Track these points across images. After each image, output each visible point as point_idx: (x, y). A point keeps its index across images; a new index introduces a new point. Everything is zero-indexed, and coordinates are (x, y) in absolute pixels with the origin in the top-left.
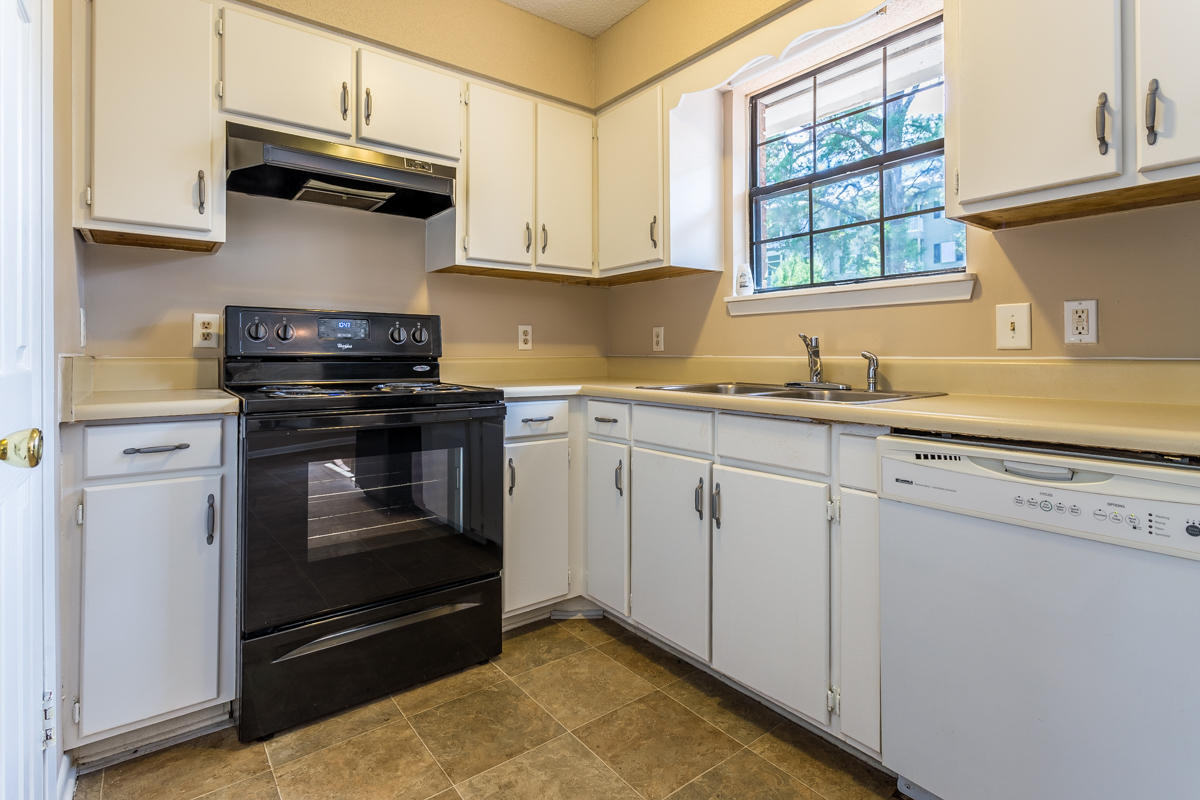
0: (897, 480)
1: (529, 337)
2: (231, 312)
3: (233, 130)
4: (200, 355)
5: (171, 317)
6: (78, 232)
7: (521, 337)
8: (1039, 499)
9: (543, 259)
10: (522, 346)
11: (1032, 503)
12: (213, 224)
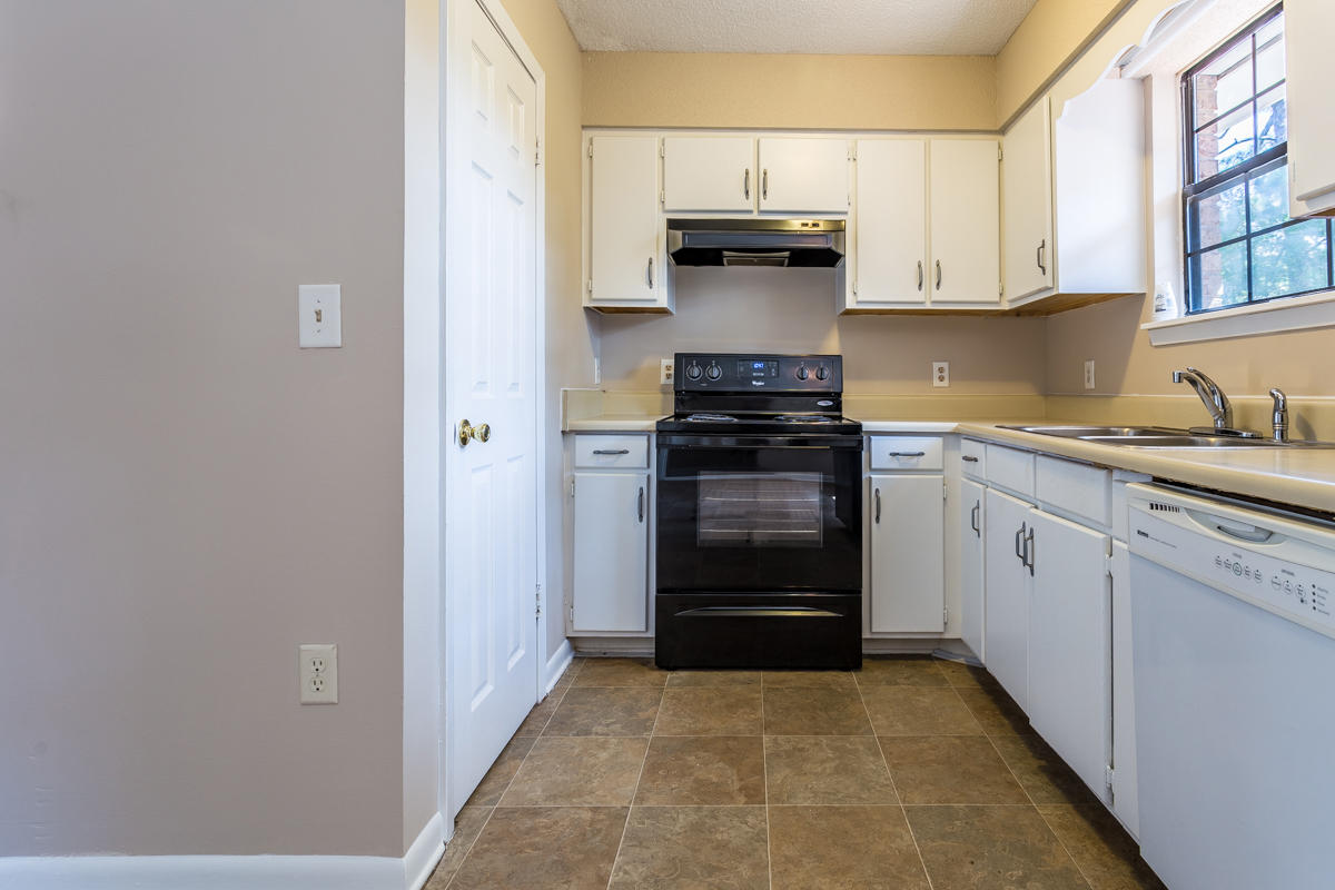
0: (1139, 532)
1: (946, 374)
2: (678, 357)
3: (673, 224)
4: (664, 389)
5: (648, 362)
6: (587, 309)
7: (936, 374)
8: (1233, 560)
9: (938, 295)
10: (936, 383)
11: (1228, 566)
12: (660, 296)
